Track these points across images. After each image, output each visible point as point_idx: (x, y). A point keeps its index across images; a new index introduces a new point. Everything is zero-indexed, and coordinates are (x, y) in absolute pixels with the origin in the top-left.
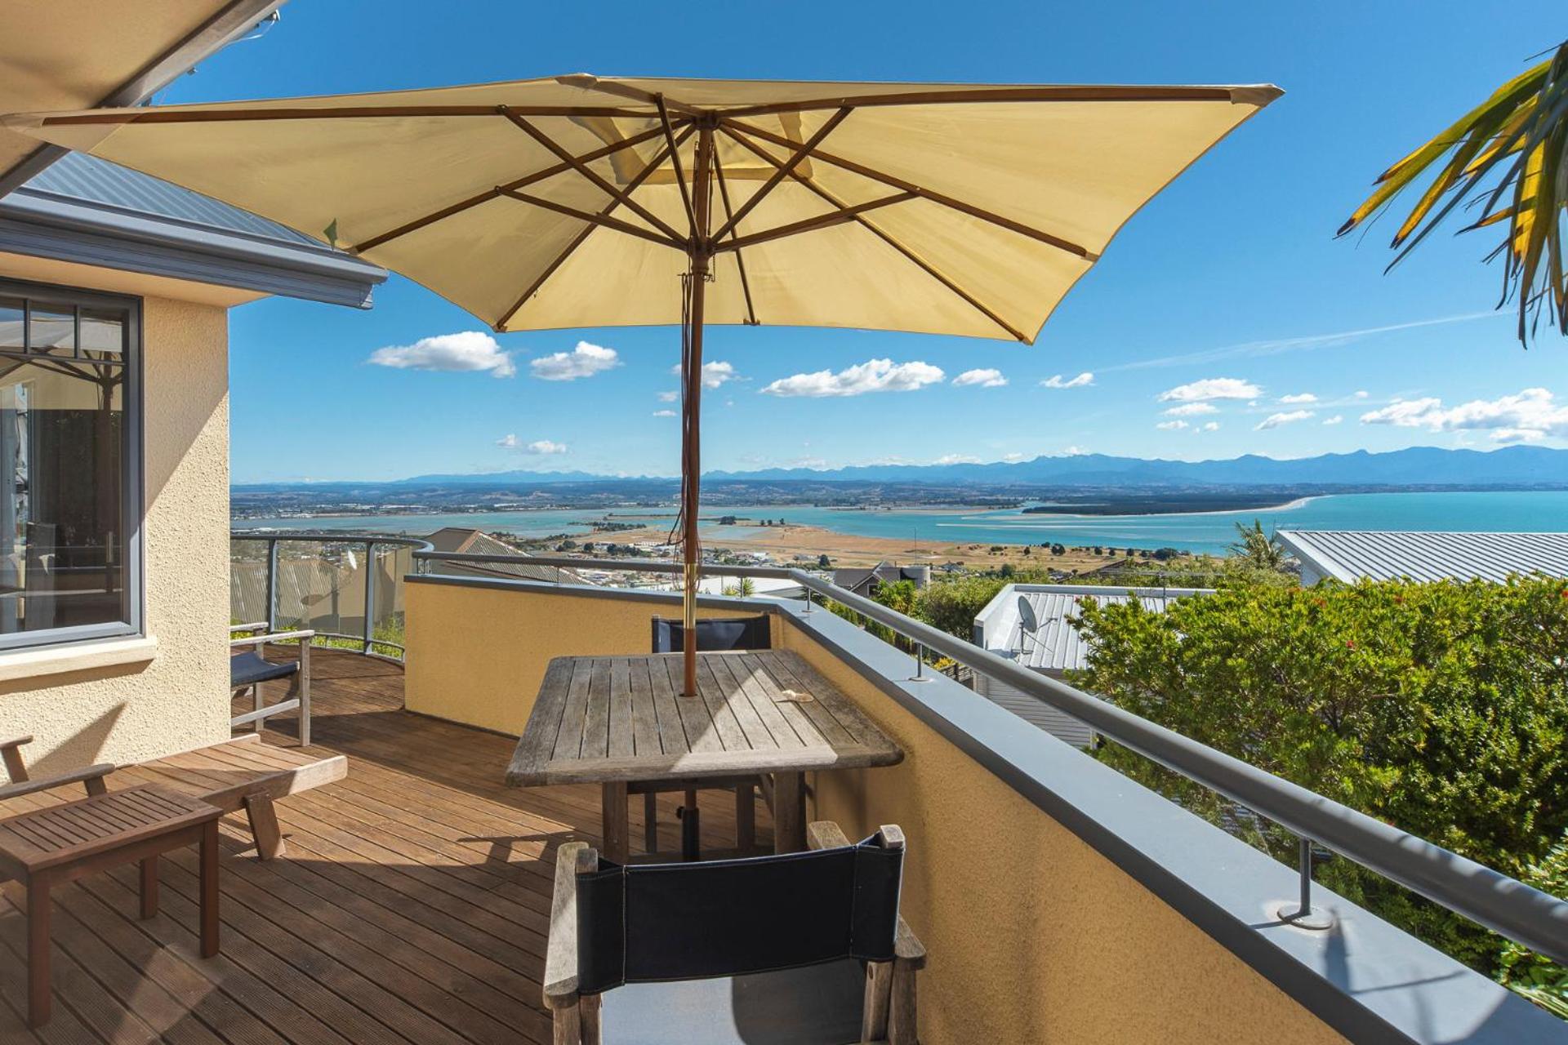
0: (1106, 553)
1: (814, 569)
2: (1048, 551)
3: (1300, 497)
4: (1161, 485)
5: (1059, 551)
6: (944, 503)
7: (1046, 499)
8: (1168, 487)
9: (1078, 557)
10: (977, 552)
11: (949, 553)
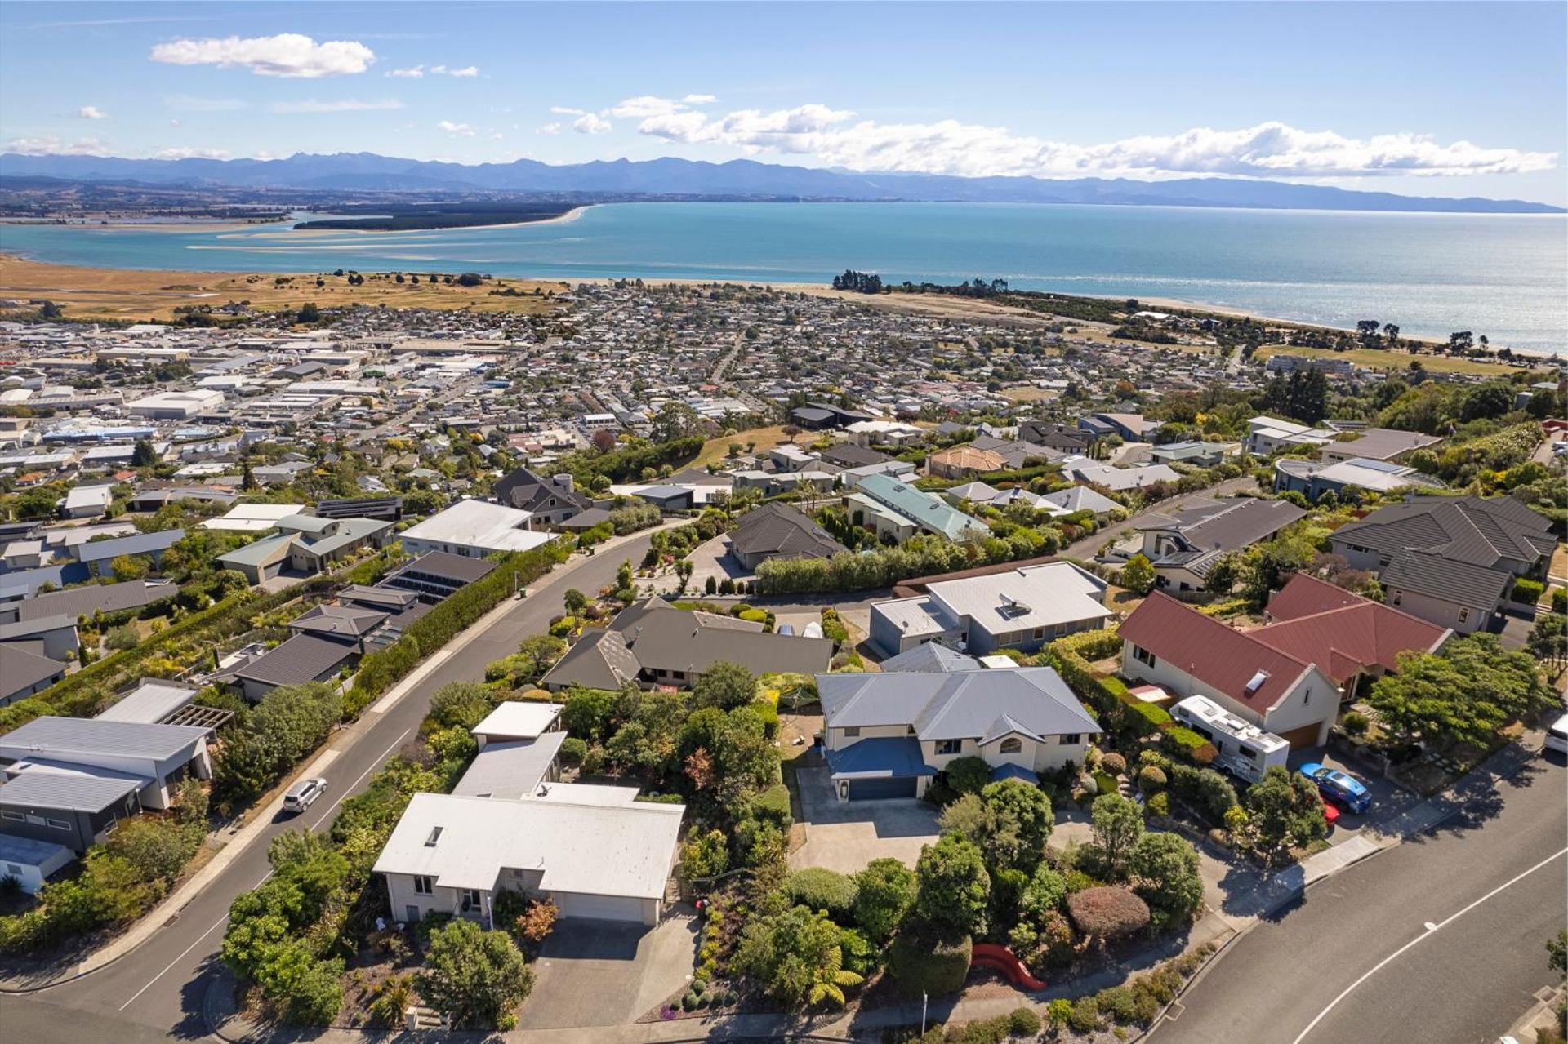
0: (408, 280)
3: (575, 206)
4: (440, 190)
5: (356, 280)
6: (182, 213)
7: (315, 210)
8: (449, 194)
9: (378, 286)
10: (258, 286)
11: (222, 288)
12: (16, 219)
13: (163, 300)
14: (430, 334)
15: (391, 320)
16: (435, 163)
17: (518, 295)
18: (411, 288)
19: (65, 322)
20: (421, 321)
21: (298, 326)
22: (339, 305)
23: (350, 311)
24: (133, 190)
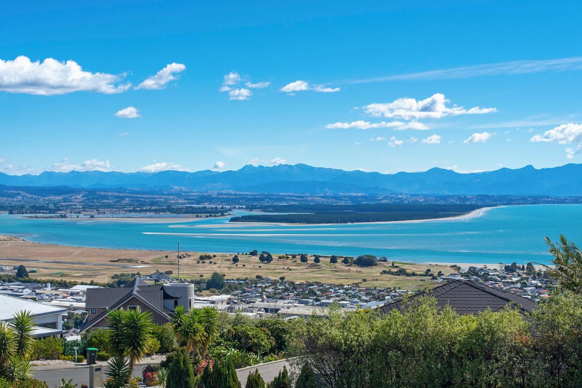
0: (311, 260)
1: (10, 281)
2: (256, 259)
3: (479, 207)
4: (359, 195)
5: (266, 258)
6: (150, 211)
7: (251, 208)
8: (366, 197)
9: (284, 264)
10: (185, 261)
11: (156, 262)
12: (34, 215)
13: (107, 269)
14: (316, 303)
15: (286, 290)
16: (358, 172)
17: (408, 275)
18: (312, 266)
19: (29, 281)
20: (312, 293)
21: (204, 292)
22: (244, 277)
23: (252, 282)
24: (121, 195)
